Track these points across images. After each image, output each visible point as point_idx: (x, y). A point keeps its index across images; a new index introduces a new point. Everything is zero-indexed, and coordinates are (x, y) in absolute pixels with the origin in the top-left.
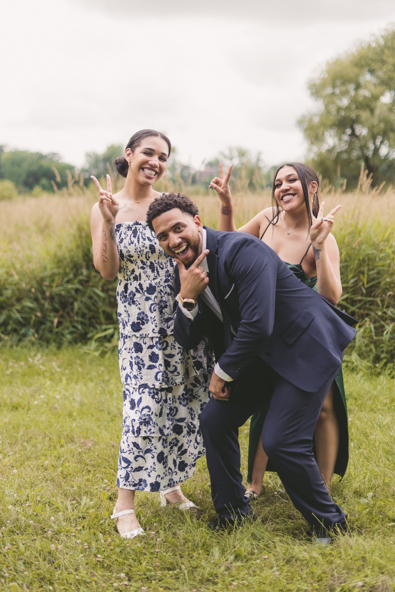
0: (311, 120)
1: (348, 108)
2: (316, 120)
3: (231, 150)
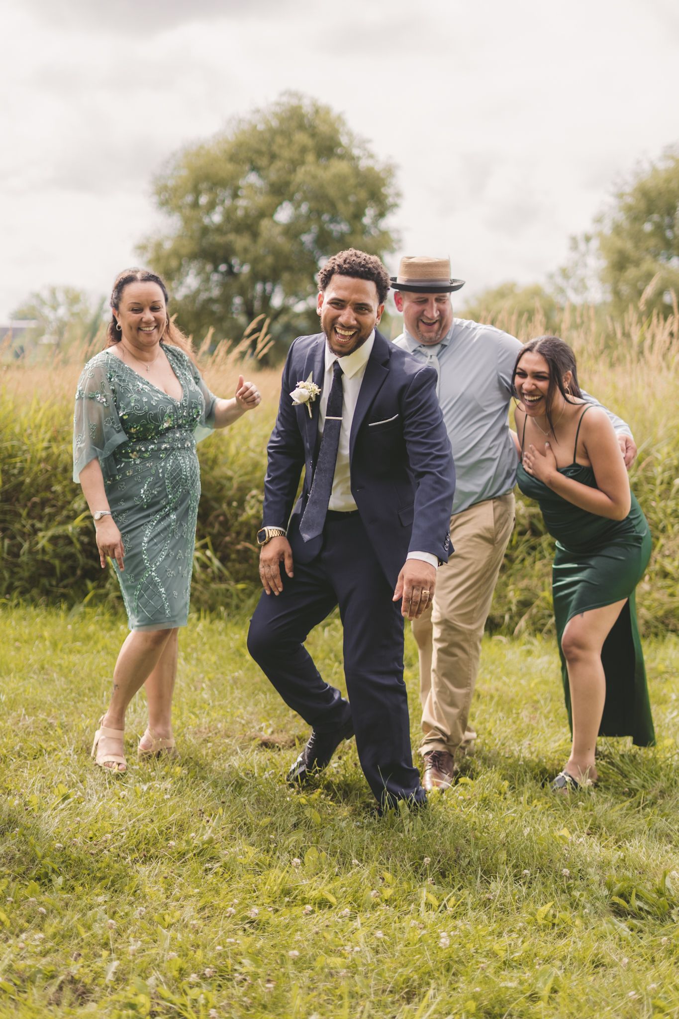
0: (159, 245)
1: (219, 230)
2: (168, 246)
3: (53, 292)
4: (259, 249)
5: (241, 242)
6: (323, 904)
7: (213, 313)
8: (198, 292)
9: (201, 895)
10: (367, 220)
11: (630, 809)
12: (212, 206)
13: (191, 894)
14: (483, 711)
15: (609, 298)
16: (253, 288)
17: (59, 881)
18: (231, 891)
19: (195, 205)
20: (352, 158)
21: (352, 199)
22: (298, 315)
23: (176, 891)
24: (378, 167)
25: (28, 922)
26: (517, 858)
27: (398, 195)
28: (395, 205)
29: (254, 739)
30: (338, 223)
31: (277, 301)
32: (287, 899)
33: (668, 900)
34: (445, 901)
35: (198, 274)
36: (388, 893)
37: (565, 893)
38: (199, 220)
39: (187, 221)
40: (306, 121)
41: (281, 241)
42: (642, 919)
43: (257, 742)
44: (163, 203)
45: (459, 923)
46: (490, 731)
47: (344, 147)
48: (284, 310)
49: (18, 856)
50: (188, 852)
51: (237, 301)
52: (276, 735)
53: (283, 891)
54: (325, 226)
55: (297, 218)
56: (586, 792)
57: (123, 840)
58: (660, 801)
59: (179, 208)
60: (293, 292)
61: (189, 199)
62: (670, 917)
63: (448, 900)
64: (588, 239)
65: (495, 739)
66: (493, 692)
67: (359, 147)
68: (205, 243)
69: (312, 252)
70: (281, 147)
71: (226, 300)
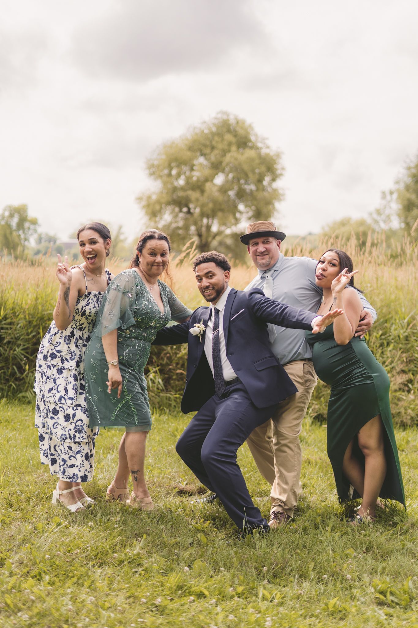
4: (204, 199)
5: (194, 195)
6: (201, 595)
7: (179, 235)
8: (171, 223)
9: (129, 589)
10: (265, 183)
11: (393, 535)
12: (179, 175)
13: (124, 587)
14: (311, 472)
15: (403, 225)
16: (202, 220)
17: (47, 578)
18: (147, 587)
19: (170, 175)
20: (257, 148)
21: (257, 171)
22: (227, 236)
23: (115, 586)
24: (272, 154)
25: (24, 605)
26: (321, 568)
27: (283, 169)
28: (281, 175)
29: (175, 488)
30: (249, 184)
31: (215, 228)
32: (180, 592)
33: (410, 595)
34: (274, 595)
35: (171, 213)
36: (240, 589)
37: (348, 590)
38: (172, 183)
39: (165, 184)
40: (231, 128)
41: (216, 194)
42: (393, 608)
43: (177, 490)
44: (152, 174)
45: (281, 609)
46: (314, 485)
47: (253, 142)
48: (219, 233)
49: (25, 562)
50: (125, 560)
51: (193, 228)
52: (188, 486)
53: (178, 586)
54: (242, 186)
55: (227, 181)
56: (367, 524)
57: (88, 553)
58: (411, 531)
59: (161, 177)
60: (223, 223)
61: (166, 171)
62: (410, 607)
63: (276, 595)
64: (391, 193)
65: (317, 490)
66: (318, 460)
67: (261, 142)
68: (175, 197)
69: (235, 201)
70: (217, 142)
71: (186, 228)
